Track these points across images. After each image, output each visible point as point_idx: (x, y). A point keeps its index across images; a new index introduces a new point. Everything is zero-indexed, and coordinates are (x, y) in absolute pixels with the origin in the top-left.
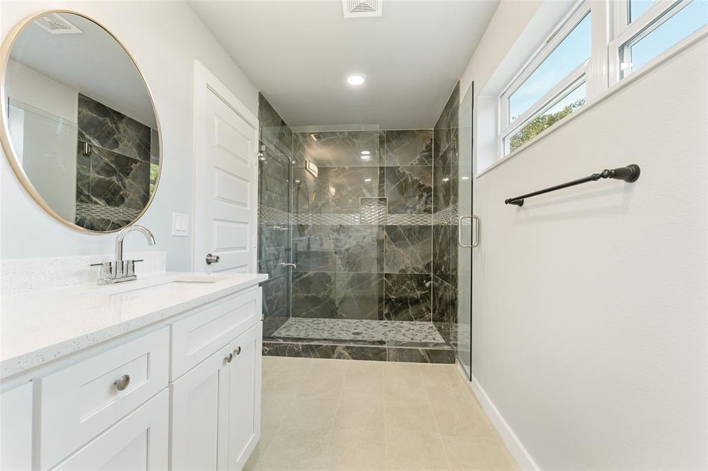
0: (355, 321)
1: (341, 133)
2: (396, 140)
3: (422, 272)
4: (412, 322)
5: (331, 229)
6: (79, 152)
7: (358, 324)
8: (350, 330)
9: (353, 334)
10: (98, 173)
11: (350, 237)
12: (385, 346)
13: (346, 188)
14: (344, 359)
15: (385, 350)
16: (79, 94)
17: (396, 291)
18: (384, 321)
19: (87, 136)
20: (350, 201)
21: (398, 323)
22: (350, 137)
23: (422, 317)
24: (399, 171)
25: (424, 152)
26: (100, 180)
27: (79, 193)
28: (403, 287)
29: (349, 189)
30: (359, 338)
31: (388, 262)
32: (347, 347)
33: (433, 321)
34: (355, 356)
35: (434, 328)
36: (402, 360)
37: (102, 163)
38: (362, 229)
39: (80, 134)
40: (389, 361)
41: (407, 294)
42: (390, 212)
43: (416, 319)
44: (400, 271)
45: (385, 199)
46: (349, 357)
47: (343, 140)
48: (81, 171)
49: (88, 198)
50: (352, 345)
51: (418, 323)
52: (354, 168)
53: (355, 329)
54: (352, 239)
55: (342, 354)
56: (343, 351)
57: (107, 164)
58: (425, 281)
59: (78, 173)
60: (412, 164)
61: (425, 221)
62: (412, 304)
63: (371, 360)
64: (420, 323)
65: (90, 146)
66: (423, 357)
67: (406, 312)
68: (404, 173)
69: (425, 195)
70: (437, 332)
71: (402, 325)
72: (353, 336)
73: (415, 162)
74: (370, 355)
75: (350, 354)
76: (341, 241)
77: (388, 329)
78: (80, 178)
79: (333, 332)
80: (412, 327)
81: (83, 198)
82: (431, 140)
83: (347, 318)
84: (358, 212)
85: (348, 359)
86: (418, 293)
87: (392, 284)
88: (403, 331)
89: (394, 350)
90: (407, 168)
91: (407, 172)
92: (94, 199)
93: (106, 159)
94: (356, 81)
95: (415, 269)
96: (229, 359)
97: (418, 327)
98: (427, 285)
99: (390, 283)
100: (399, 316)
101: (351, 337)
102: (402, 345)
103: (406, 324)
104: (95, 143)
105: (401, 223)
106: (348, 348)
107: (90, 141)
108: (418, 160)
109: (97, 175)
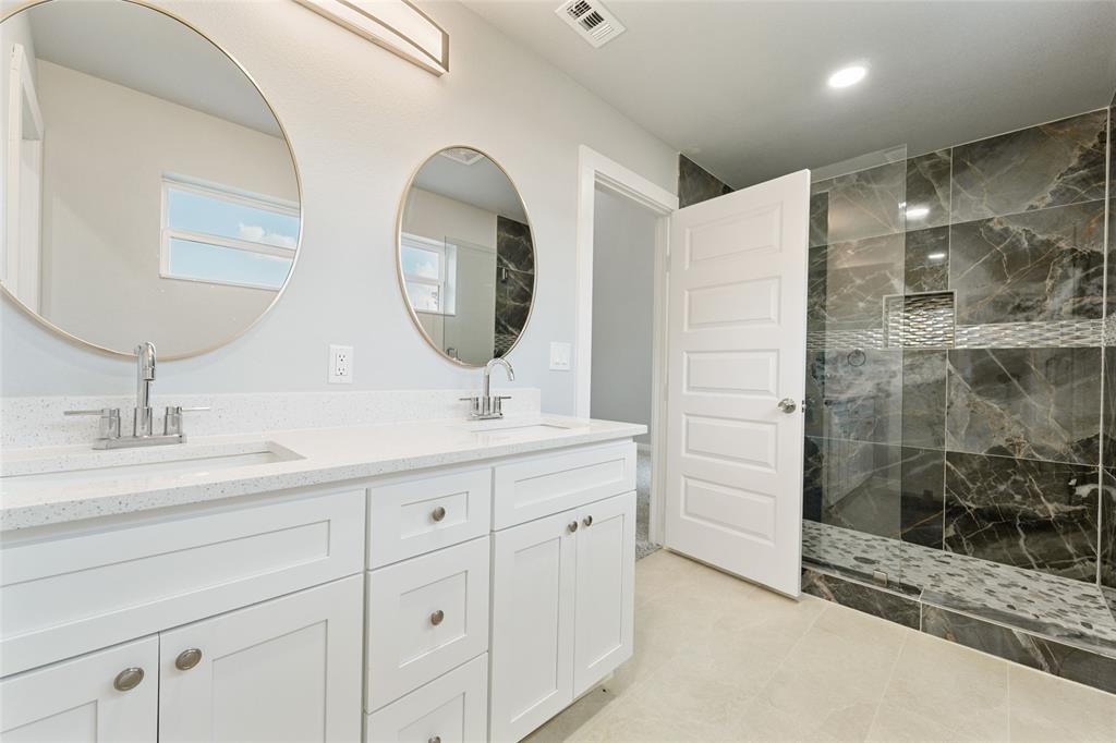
0: (869, 536)
1: (841, 180)
2: (981, 163)
3: (1062, 458)
4: (1027, 572)
5: (818, 360)
6: (497, 280)
7: (873, 543)
8: (852, 550)
9: (856, 558)
10: (514, 300)
11: (861, 373)
12: (918, 599)
13: (853, 282)
14: (822, 597)
15: (915, 606)
16: (499, 217)
17: (980, 492)
18: (943, 552)
19: (505, 261)
20: (861, 305)
21: (982, 563)
22: (864, 183)
23: (1068, 566)
24: (991, 229)
25: (1072, 170)
26: (516, 307)
27: (498, 323)
28: (1002, 488)
29: (859, 281)
30: (867, 569)
31: (956, 427)
32: (826, 576)
33: (1104, 582)
34: (843, 598)
35: (1102, 601)
36: (960, 639)
37: (518, 288)
38: (887, 357)
39: (499, 260)
40: (925, 630)
41: (1011, 505)
42: (962, 322)
43: (1041, 566)
44: (992, 450)
45: (952, 293)
46: (831, 596)
47: (847, 191)
48: (500, 300)
49: (506, 328)
50: (837, 575)
51: (1046, 576)
52: (871, 241)
53: (864, 552)
54: (863, 378)
55: (817, 587)
56: (820, 583)
57: (522, 288)
58: (1073, 482)
59: (497, 302)
60: (1032, 207)
61: (1078, 338)
62: (1028, 529)
63: (881, 617)
64: (1054, 578)
65: (507, 271)
66: (1025, 651)
67: (1011, 546)
68: (1006, 230)
69: (1078, 273)
70: (1107, 611)
71: (993, 570)
72: (855, 562)
73: (1043, 200)
74: (879, 607)
75: (833, 592)
76: (839, 381)
77: (948, 569)
78: (499, 306)
79: (814, 546)
80: (1023, 581)
81: (501, 328)
82: (1102, 135)
83: (853, 529)
84: (880, 325)
85: (830, 600)
86: (1051, 507)
87: (968, 475)
88: (990, 583)
89: (940, 613)
90: (1018, 219)
91: (1015, 228)
92: (510, 329)
93: (521, 283)
94: (848, 78)
95: (1040, 450)
96: (573, 528)
97: (1044, 588)
98: (1084, 491)
99: (961, 474)
100: (988, 550)
101: (849, 563)
102: (963, 609)
103: (1006, 571)
104: (512, 267)
105: (994, 343)
106: (828, 579)
107: (507, 266)
108: (1053, 193)
109: (513, 303)
